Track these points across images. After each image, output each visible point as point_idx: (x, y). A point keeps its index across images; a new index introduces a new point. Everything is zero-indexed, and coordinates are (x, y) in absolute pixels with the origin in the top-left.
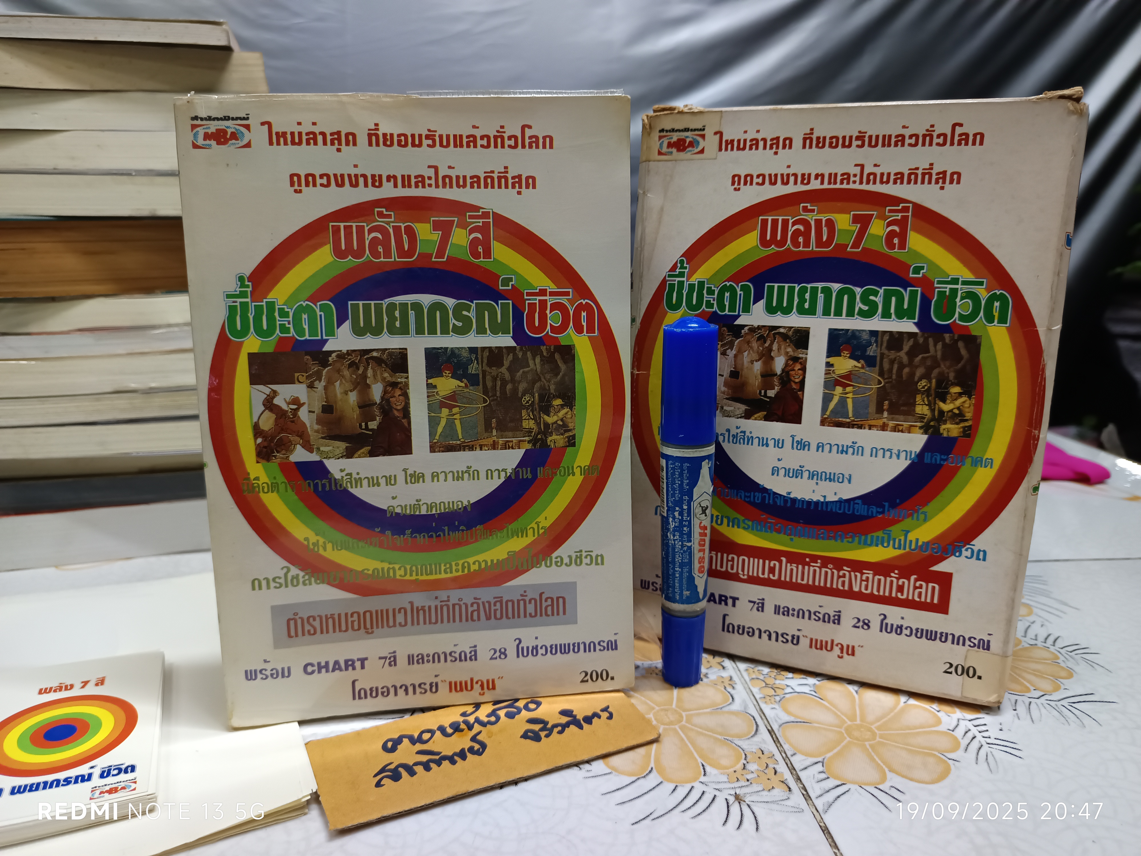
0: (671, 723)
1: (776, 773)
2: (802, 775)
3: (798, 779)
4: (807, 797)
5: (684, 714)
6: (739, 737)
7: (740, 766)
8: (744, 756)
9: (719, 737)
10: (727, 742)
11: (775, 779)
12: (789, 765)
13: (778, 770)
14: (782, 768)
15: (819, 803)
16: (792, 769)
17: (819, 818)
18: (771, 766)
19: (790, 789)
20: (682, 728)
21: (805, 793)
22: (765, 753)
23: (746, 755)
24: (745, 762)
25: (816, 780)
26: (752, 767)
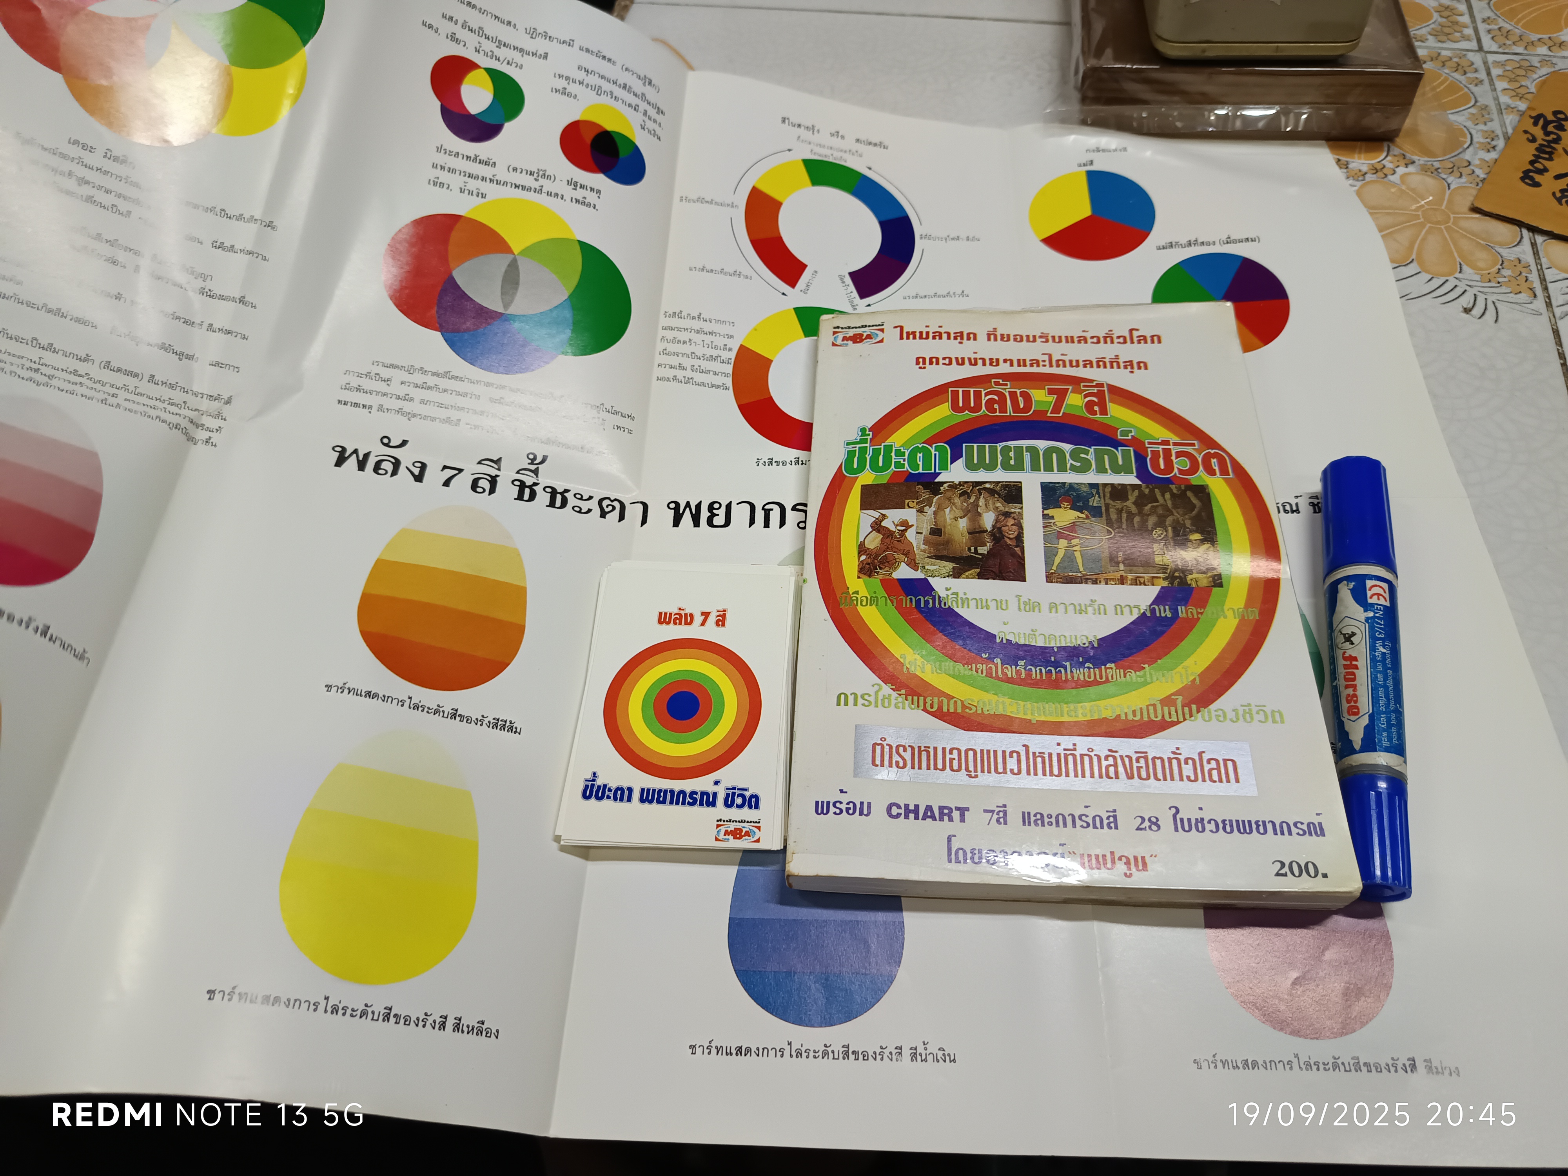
0: (1438, 223)
1: (1526, 280)
2: (1551, 287)
3: (1546, 289)
4: (1549, 304)
5: (1452, 216)
6: (1501, 245)
7: (1495, 269)
8: (1501, 262)
9: (1482, 242)
10: (1489, 247)
11: (1525, 286)
12: (1542, 276)
13: (1530, 279)
14: (1534, 277)
15: (1558, 312)
16: (1543, 280)
17: (1553, 322)
18: (1524, 274)
19: (1535, 296)
20: (1447, 228)
21: (1548, 301)
22: (1522, 262)
23: (1503, 261)
24: (1500, 267)
25: (1562, 292)
26: (1506, 272)
